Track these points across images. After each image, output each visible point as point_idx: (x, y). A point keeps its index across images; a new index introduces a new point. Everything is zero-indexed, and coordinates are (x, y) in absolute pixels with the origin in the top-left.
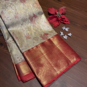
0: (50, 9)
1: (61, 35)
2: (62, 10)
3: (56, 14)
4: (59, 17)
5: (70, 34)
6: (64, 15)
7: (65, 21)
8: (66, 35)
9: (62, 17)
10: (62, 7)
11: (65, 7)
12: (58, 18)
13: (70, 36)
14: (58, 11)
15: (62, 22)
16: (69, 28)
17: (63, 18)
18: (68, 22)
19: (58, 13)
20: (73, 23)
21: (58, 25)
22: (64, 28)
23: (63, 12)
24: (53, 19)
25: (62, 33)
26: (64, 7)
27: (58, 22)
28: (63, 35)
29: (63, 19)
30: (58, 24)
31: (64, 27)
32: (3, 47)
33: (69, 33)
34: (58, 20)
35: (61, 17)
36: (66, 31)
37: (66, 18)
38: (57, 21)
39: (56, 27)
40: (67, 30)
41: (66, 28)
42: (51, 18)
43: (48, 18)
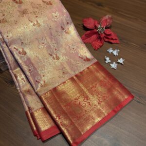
0: (85, 19)
1: (107, 62)
2: (106, 20)
3: (96, 27)
4: (101, 32)
5: (121, 61)
6: (109, 30)
7: (112, 39)
8: (114, 63)
9: (106, 32)
10: (105, 16)
11: (110, 16)
12: (99, 34)
13: (121, 64)
14: (99, 23)
15: (107, 40)
16: (119, 50)
17: (107, 34)
18: (116, 39)
19: (99, 26)
20: (125, 41)
21: (101, 47)
22: (111, 51)
23: (108, 24)
24: (92, 37)
25: (108, 59)
26: (108, 15)
27: (101, 40)
28: (110, 61)
29: (107, 36)
30: (101, 44)
31: (111, 48)
33: (119, 59)
34: (100, 38)
35: (104, 33)
36: (114, 55)
37: (113, 34)
38: (99, 40)
39: (98, 49)
40: (115, 53)
41: (114, 50)
42: (89, 36)
43: (84, 36)
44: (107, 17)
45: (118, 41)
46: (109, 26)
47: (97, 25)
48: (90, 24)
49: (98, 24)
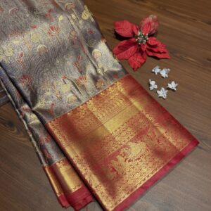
0: (118, 23)
1: (152, 88)
2: (149, 24)
3: (134, 35)
4: (142, 42)
5: (173, 85)
6: (154, 38)
7: (159, 52)
8: (163, 89)
9: (149, 42)
10: (148, 16)
11: (155, 17)
12: (140, 45)
13: (173, 90)
14: (139, 29)
15: (150, 54)
16: (169, 70)
17: (152, 44)
18: (164, 53)
19: (139, 33)
20: (178, 55)
21: (142, 64)
22: (157, 70)
23: (152, 29)
24: (129, 49)
25: (153, 83)
26: (152, 16)
27: (142, 54)
28: (156, 87)
29: (151, 48)
30: (143, 61)
31: (158, 67)
32: (15, 131)
33: (170, 83)
34: (140, 51)
35: (147, 43)
36: (163, 77)
37: (160, 45)
38: (140, 54)
39: (138, 68)
40: (164, 73)
41: (162, 70)
42: (123, 48)
43: (116, 49)
44: (150, 19)
45: (167, 55)
46: (154, 32)
47: (135, 31)
48: (125, 30)
49: (137, 29)
